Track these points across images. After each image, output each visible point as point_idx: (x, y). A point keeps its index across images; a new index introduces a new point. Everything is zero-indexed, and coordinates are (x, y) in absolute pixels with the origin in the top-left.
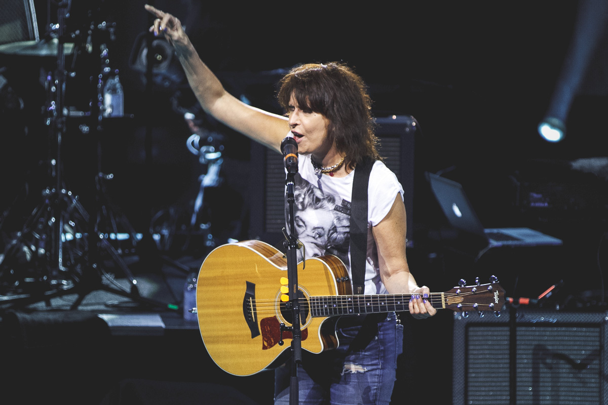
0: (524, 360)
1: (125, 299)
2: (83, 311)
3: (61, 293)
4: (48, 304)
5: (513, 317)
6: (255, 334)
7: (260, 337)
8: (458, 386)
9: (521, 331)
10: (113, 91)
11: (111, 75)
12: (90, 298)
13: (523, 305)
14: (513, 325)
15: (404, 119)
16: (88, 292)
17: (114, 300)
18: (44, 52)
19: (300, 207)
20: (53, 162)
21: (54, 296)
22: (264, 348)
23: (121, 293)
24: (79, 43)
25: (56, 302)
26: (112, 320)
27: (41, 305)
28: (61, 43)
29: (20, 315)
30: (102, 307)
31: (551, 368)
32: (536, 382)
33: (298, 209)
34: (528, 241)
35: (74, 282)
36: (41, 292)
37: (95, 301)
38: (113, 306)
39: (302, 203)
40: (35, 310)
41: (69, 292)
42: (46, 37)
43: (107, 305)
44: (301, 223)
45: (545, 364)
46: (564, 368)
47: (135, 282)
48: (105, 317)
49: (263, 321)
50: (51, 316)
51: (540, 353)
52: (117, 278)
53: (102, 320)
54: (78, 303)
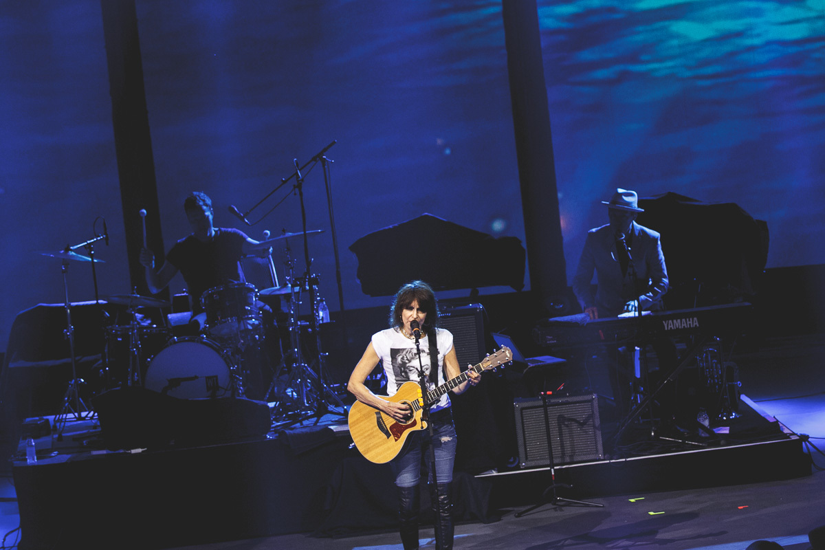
0: (553, 423)
1: (342, 417)
2: (320, 426)
3: (308, 418)
4: (302, 424)
5: (545, 402)
6: (388, 436)
7: (392, 436)
8: (521, 442)
9: (550, 409)
10: (323, 310)
11: (321, 301)
12: (323, 419)
13: (549, 395)
14: (545, 406)
15: (476, 305)
16: (322, 416)
17: (336, 418)
18: (283, 292)
19: (407, 362)
20: (296, 350)
21: (304, 419)
22: (396, 440)
23: (339, 414)
24: (302, 286)
25: (305, 423)
26: (335, 428)
27: (298, 425)
28: (293, 286)
29: (287, 431)
30: (330, 423)
31: (568, 426)
32: (561, 435)
33: (407, 363)
34: (549, 362)
35: (314, 411)
36: (297, 418)
37: (325, 420)
38: (336, 421)
39: (407, 359)
40: (295, 428)
41: (312, 416)
42: (283, 285)
43: (332, 421)
44: (412, 368)
45: (564, 424)
46: (575, 426)
47: (345, 407)
48: (332, 427)
49: (391, 428)
50: (304, 430)
51: (562, 420)
52: (336, 407)
53: (331, 429)
54: (317, 421)
